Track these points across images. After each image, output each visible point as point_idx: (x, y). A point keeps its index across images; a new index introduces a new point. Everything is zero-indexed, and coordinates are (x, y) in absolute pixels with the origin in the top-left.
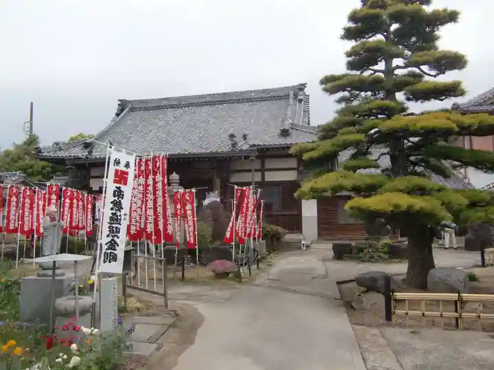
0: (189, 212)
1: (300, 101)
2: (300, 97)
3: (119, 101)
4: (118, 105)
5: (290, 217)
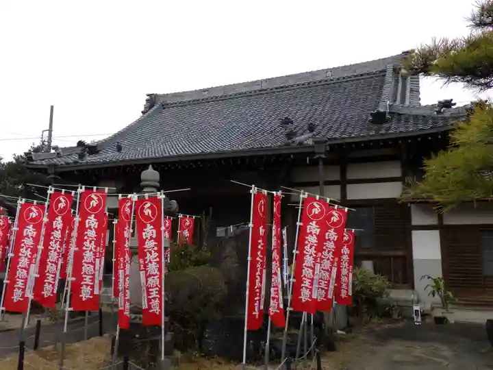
0: (150, 244)
3: (148, 95)
4: (146, 100)
5: (392, 259)
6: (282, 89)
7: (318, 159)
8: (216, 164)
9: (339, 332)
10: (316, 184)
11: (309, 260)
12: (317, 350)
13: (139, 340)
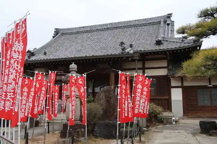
1: (168, 24)
2: (168, 22)
3: (55, 29)
4: (55, 31)
5: (163, 100)
6: (116, 28)
7: (135, 59)
8: (91, 61)
9: (144, 129)
10: (134, 69)
11: (138, 98)
12: (139, 133)
13: (72, 131)
